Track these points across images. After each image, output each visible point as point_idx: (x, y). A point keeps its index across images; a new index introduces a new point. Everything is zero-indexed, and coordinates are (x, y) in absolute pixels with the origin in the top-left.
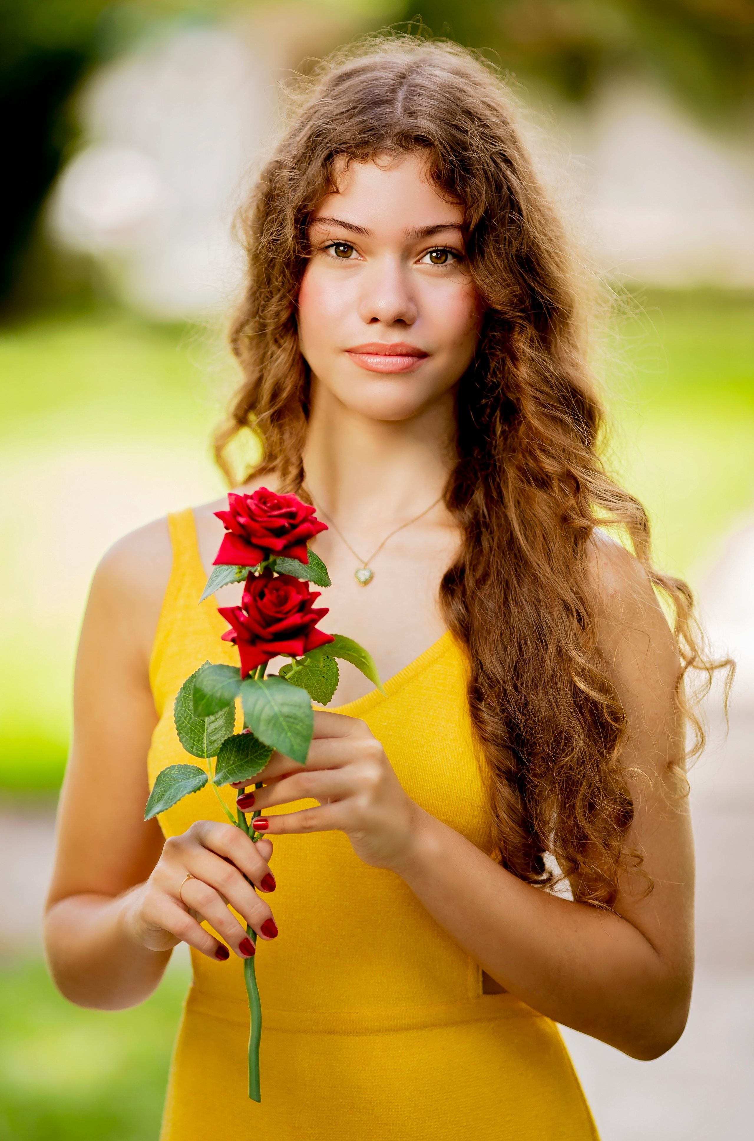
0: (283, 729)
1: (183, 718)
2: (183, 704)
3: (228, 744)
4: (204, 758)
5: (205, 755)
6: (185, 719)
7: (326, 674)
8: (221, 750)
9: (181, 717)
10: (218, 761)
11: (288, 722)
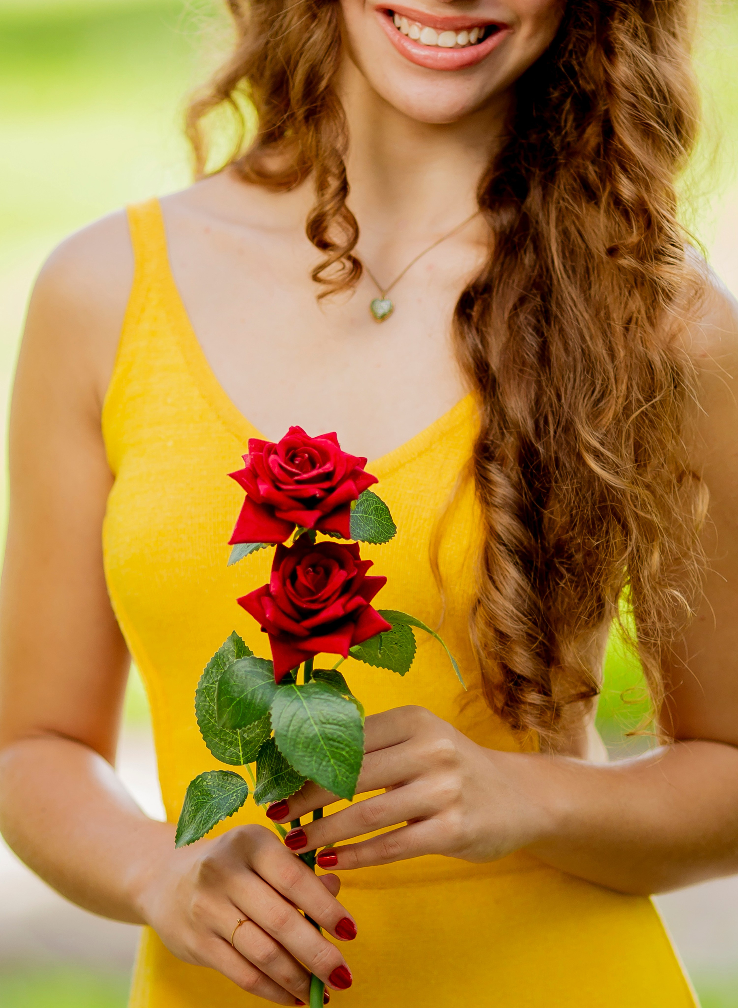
0: (326, 756)
1: (208, 716)
2: (206, 697)
3: (267, 747)
4: (241, 765)
5: (242, 761)
6: (211, 716)
7: (400, 640)
8: (260, 754)
9: (205, 716)
10: (258, 768)
11: (332, 746)
